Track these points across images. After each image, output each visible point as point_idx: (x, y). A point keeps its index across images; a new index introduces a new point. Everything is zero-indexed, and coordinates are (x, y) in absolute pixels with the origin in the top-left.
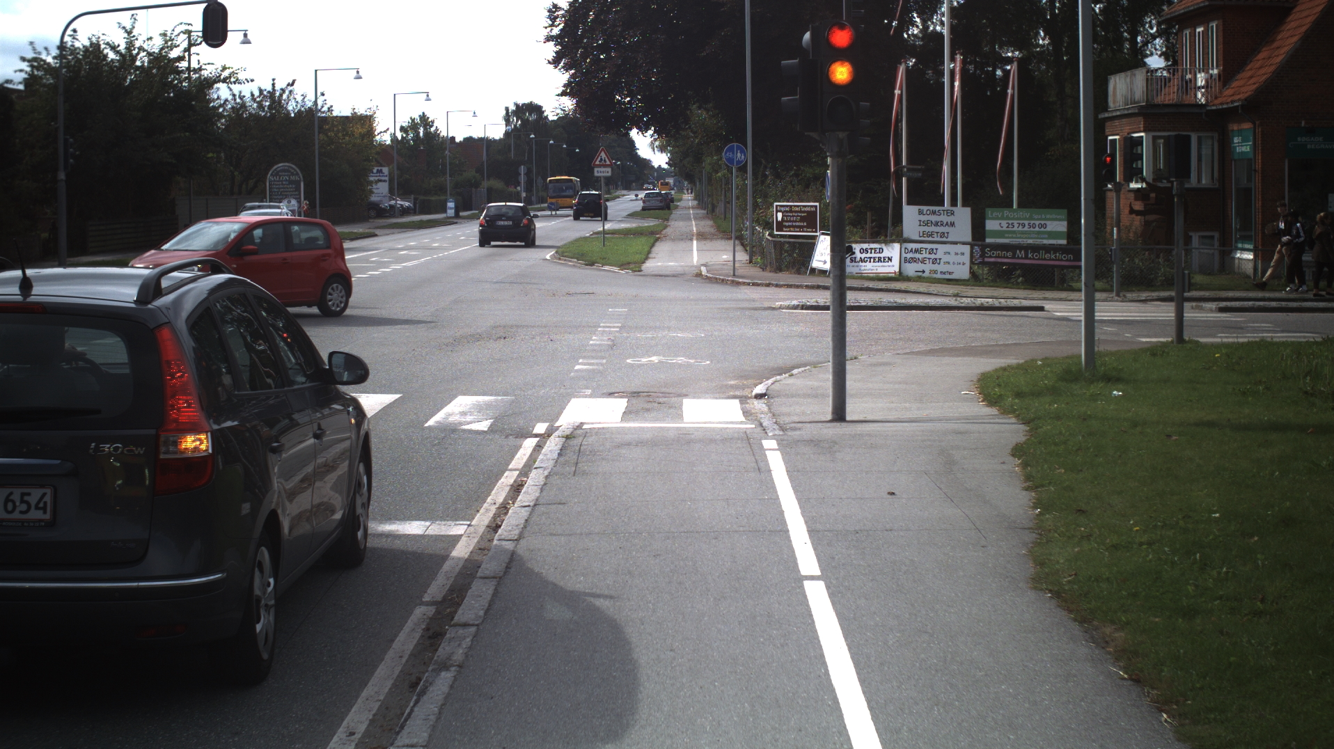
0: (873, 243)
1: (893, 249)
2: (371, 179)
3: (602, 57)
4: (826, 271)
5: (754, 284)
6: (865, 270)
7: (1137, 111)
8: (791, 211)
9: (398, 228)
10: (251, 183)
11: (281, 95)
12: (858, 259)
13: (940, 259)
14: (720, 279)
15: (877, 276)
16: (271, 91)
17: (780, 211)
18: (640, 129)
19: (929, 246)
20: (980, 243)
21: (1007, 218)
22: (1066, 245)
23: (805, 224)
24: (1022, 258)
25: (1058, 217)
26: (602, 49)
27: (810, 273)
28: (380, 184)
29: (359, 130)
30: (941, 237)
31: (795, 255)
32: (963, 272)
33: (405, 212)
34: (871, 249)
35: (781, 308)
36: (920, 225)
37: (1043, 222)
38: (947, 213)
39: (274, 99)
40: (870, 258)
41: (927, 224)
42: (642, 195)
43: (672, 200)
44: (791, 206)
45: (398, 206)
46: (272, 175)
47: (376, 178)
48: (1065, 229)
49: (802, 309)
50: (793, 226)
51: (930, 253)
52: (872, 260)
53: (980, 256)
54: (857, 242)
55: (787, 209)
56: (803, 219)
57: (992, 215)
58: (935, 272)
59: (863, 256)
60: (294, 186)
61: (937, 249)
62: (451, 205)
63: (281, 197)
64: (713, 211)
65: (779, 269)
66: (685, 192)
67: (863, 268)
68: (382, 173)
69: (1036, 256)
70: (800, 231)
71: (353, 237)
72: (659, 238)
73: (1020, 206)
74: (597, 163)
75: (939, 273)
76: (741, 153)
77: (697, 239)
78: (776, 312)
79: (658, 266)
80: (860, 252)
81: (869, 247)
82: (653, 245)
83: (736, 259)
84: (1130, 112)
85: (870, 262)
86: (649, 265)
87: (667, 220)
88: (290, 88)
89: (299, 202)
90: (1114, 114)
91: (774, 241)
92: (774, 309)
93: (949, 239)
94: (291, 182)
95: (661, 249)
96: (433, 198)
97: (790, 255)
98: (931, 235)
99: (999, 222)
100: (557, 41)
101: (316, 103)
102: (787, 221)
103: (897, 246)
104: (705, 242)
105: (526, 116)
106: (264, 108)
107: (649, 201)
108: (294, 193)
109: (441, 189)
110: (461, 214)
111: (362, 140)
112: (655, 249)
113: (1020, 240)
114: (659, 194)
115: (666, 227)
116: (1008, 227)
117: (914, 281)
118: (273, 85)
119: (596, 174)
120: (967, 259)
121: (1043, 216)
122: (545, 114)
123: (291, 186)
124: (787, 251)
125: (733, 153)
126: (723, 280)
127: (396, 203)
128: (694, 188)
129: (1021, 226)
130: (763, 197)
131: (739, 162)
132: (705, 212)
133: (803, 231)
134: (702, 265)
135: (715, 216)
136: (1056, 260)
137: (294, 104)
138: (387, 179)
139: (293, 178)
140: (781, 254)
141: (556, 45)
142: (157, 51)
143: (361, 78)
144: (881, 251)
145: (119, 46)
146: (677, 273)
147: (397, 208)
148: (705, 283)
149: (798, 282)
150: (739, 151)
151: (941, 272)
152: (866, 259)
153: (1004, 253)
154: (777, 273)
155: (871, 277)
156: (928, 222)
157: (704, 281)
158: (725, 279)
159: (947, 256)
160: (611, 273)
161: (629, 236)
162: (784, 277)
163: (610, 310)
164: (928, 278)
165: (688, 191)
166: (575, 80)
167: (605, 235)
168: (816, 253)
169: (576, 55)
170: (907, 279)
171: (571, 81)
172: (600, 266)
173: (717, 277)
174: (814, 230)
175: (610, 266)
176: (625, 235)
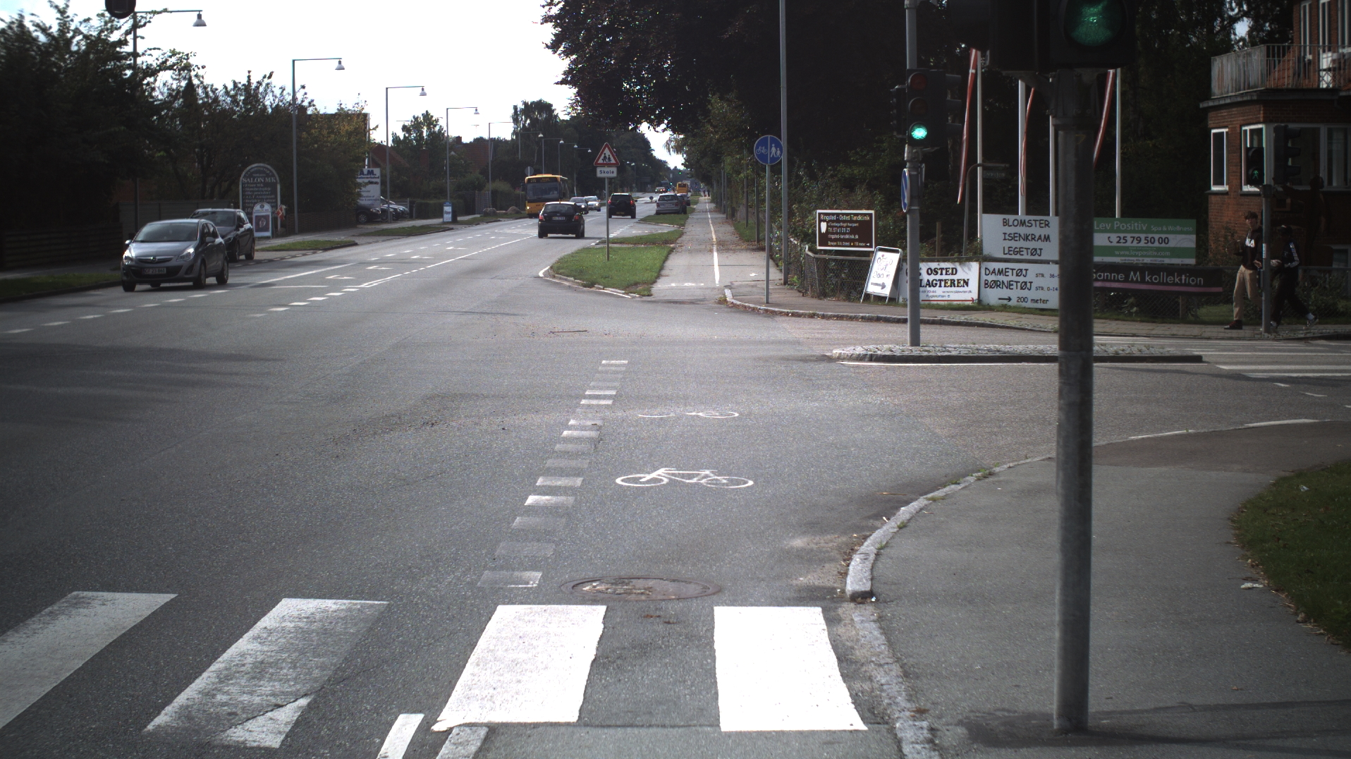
0: (944, 261)
1: (970, 269)
2: (359, 180)
3: (608, 40)
4: (885, 298)
5: (794, 315)
6: (933, 296)
7: (1255, 98)
8: (838, 221)
9: (384, 235)
10: (225, 185)
11: (257, 88)
12: (925, 283)
13: (1031, 283)
14: (750, 307)
15: (950, 305)
16: (247, 84)
17: (824, 221)
18: (651, 122)
19: (1017, 266)
21: (1118, 231)
22: (1195, 265)
23: (857, 237)
24: (1137, 282)
25: (1185, 229)
26: (609, 30)
27: (864, 300)
28: (370, 187)
29: (346, 127)
30: (1032, 254)
31: (844, 276)
32: (1052, 300)
33: (398, 216)
34: (942, 269)
35: (840, 358)
36: (1005, 239)
37: (1163, 236)
38: (1040, 224)
39: (250, 93)
40: (940, 280)
41: (1013, 237)
42: (656, 198)
43: (688, 203)
44: (838, 215)
45: (391, 210)
46: (245, 177)
47: (366, 180)
48: (1193, 245)
49: (871, 360)
50: (840, 240)
51: (1017, 275)
52: (943, 283)
54: (923, 261)
55: (834, 218)
56: (853, 231)
57: (1098, 226)
58: (1025, 299)
59: (932, 277)
60: (269, 189)
61: (1026, 270)
62: (448, 209)
63: (256, 201)
64: (733, 215)
65: (823, 295)
66: (702, 194)
67: (931, 294)
68: (373, 174)
69: (1156, 279)
70: (850, 246)
71: (328, 246)
72: (674, 248)
73: (1123, 214)
74: (600, 161)
75: (1029, 301)
76: (776, 147)
77: (718, 250)
78: (833, 366)
79: (672, 288)
80: (928, 273)
81: (939, 267)
82: (666, 258)
83: (770, 279)
84: (1245, 99)
85: (940, 286)
86: (663, 287)
87: (684, 225)
88: (266, 81)
89: (274, 206)
90: (1222, 102)
91: (817, 258)
92: (830, 359)
93: (1042, 258)
94: (266, 185)
95: (677, 262)
96: (431, 202)
97: (837, 276)
98: (1019, 252)
99: (1107, 235)
100: (556, 21)
101: (294, 98)
102: (833, 234)
103: (975, 266)
104: (727, 255)
105: (535, 114)
106: (238, 104)
107: (663, 204)
108: (268, 197)
109: (441, 192)
110: (459, 219)
111: (349, 138)
112: (669, 263)
113: (1135, 259)
114: (675, 197)
115: (682, 234)
116: (1118, 242)
117: (998, 311)
118: (249, 77)
119: (599, 175)
120: (1056, 282)
121: (1165, 229)
122: (555, 113)
123: (266, 189)
124: (832, 271)
125: (766, 148)
126: (754, 309)
127: (389, 207)
128: (711, 189)
129: (1135, 241)
130: (800, 203)
131: (773, 159)
132: (724, 216)
133: (854, 246)
134: (726, 287)
135: (736, 220)
136: (1181, 285)
137: (272, 99)
138: (378, 180)
139: (268, 180)
140: (825, 276)
141: (555, 27)
142: (95, 34)
143: (343, 69)
144: (954, 271)
145: (50, 27)
146: (696, 298)
147: (391, 212)
148: (731, 312)
149: (852, 313)
150: (773, 145)
151: (1032, 300)
152: (935, 282)
153: (1114, 276)
154: (821, 299)
155: (942, 305)
156: (1016, 235)
157: (729, 310)
158: (757, 308)
159: (1040, 278)
160: (613, 298)
161: (639, 246)
162: (831, 305)
163: (604, 362)
164: (1015, 307)
165: (704, 193)
166: (577, 66)
167: (610, 245)
168: (873, 274)
169: (578, 38)
170: (990, 308)
171: (572, 68)
172: (601, 289)
173: (746, 304)
174: (868, 244)
175: (613, 288)
176: (635, 244)
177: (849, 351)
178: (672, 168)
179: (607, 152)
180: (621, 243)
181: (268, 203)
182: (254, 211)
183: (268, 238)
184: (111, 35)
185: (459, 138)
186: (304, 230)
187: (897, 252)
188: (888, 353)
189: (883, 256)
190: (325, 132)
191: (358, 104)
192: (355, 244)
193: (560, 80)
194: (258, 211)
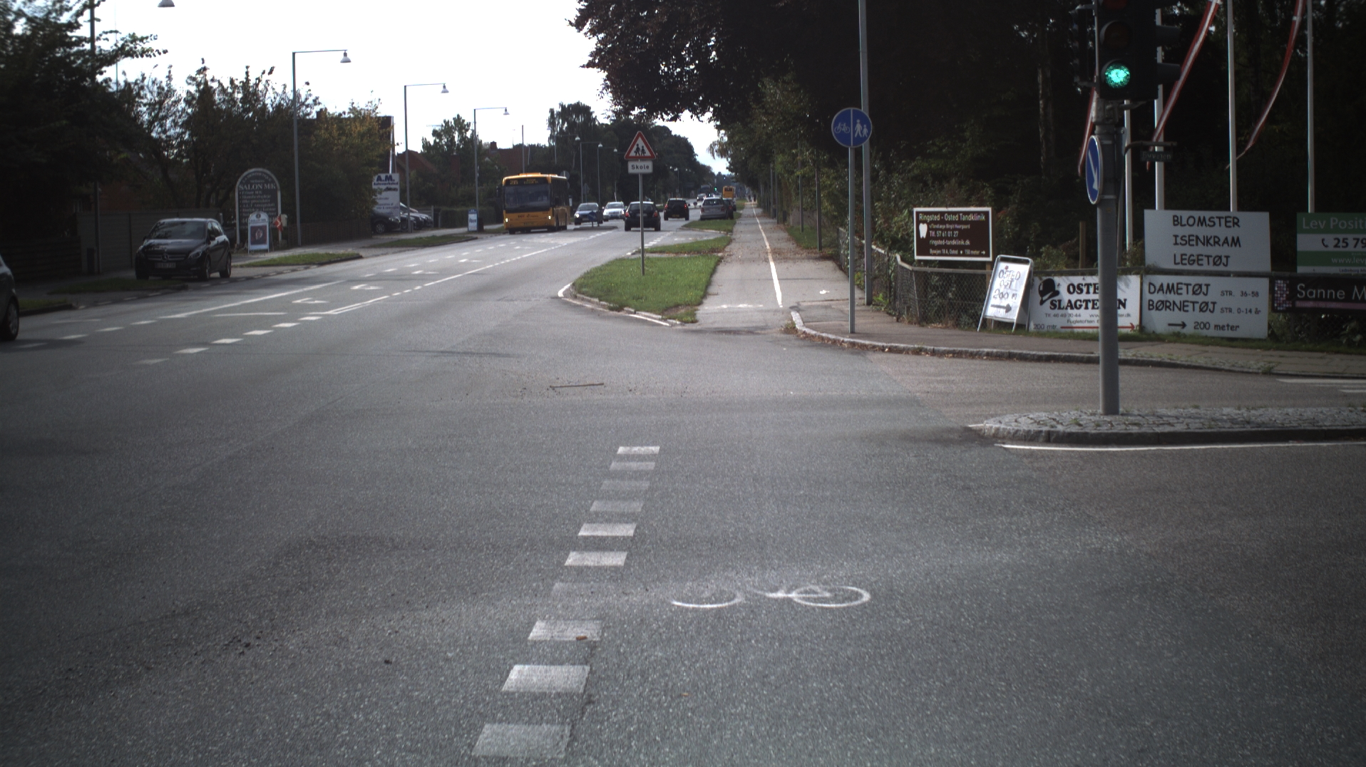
0: (1091, 274)
1: (1127, 285)
2: (375, 187)
4: (1012, 324)
5: (892, 350)
6: (1077, 322)
8: (942, 222)
10: (222, 192)
11: (257, 85)
12: (1065, 303)
13: (1214, 303)
14: (829, 339)
16: (245, 80)
17: (924, 222)
19: (1194, 280)
20: (1287, 274)
21: (1336, 230)
23: (968, 243)
24: (1362, 301)
27: (982, 328)
28: (385, 194)
30: (1215, 264)
31: (950, 295)
32: (1257, 326)
33: (420, 225)
34: (1088, 285)
36: (1176, 244)
38: (1226, 222)
39: (249, 91)
40: (1087, 301)
41: (1187, 240)
43: (734, 209)
44: (942, 214)
45: (412, 219)
46: (241, 183)
47: (383, 187)
49: (1048, 441)
50: (946, 247)
51: (1195, 293)
52: (1090, 305)
53: (1289, 298)
54: (1061, 274)
55: (937, 218)
56: (963, 235)
57: (1308, 224)
58: (1205, 325)
59: (1074, 297)
60: (269, 196)
61: (1207, 285)
62: (473, 216)
63: (252, 210)
64: (785, 220)
65: (924, 320)
67: (1074, 319)
68: (392, 180)
70: (959, 255)
72: (722, 258)
74: (632, 154)
75: (1212, 326)
76: (862, 124)
77: (774, 260)
78: (989, 450)
79: (722, 311)
80: (1069, 290)
81: (1084, 283)
82: (714, 271)
85: (1087, 308)
86: (713, 310)
87: (731, 232)
88: (266, 77)
89: (273, 216)
91: (916, 272)
92: (982, 438)
93: (1230, 268)
94: (265, 191)
95: (727, 274)
96: (458, 209)
97: (943, 295)
98: (1198, 260)
99: (1320, 237)
101: (296, 96)
102: (936, 238)
103: (1135, 280)
104: (786, 265)
105: (573, 118)
106: (236, 103)
107: (708, 209)
108: (267, 205)
109: (469, 200)
110: (486, 227)
112: (717, 277)
113: (1360, 268)
114: (719, 201)
115: (730, 241)
116: (1336, 246)
117: (1170, 342)
118: (247, 73)
119: (631, 171)
120: (1263, 302)
122: (594, 116)
123: (265, 196)
124: (935, 288)
125: (848, 125)
126: (835, 342)
127: (409, 215)
128: (757, 194)
129: (1360, 245)
131: (857, 140)
132: (775, 221)
133: (964, 255)
134: (792, 308)
135: (789, 225)
137: (272, 96)
138: (398, 187)
139: (268, 186)
140: (927, 294)
142: (41, 15)
143: (350, 62)
146: (754, 325)
147: (412, 221)
148: (805, 346)
149: (972, 347)
150: (858, 121)
151: (1216, 326)
152: (1078, 303)
153: (1331, 294)
154: (923, 326)
155: (1089, 334)
156: (1191, 238)
157: (802, 343)
158: (839, 340)
159: (1227, 297)
160: (646, 327)
161: (682, 256)
162: (939, 335)
163: (621, 450)
164: (1192, 336)
165: (750, 198)
166: (606, 46)
167: (647, 255)
168: (993, 294)
169: (607, 12)
170: (1156, 338)
171: (600, 48)
172: (631, 313)
173: (824, 335)
174: (984, 252)
175: (648, 311)
176: (677, 253)
177: (1007, 422)
178: (716, 173)
179: (640, 142)
180: (661, 252)
181: (267, 212)
182: (249, 221)
183: (265, 251)
184: (61, 18)
185: (494, 144)
186: (307, 242)
187: (1026, 262)
188: (1075, 429)
189: (1007, 268)
190: (335, 133)
191: (371, 102)
192: (359, 257)
193: (586, 63)
194: (253, 221)
